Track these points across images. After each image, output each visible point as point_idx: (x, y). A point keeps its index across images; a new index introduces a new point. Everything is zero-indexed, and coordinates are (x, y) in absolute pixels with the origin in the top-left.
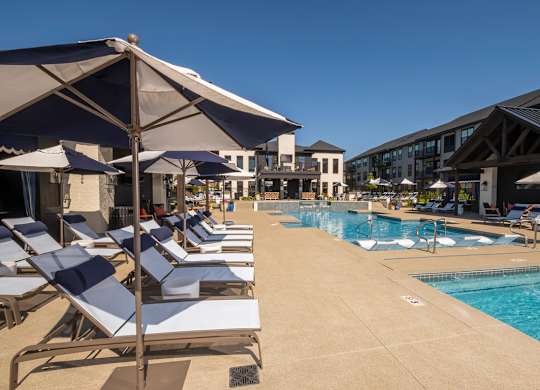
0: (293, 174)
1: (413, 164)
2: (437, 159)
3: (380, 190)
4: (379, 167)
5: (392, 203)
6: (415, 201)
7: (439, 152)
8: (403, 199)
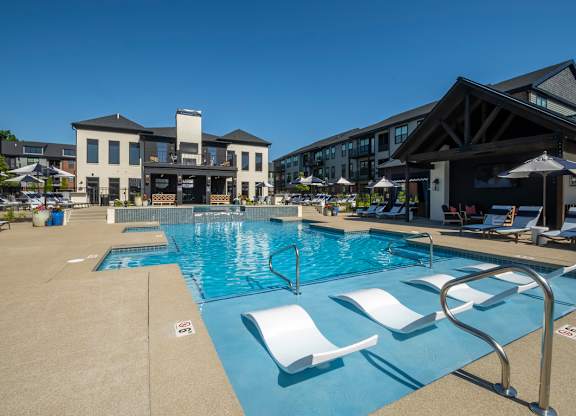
0: (198, 169)
1: (347, 164)
2: (371, 158)
3: (313, 191)
4: (311, 167)
5: (328, 207)
6: (354, 205)
7: (373, 151)
8: (340, 202)
